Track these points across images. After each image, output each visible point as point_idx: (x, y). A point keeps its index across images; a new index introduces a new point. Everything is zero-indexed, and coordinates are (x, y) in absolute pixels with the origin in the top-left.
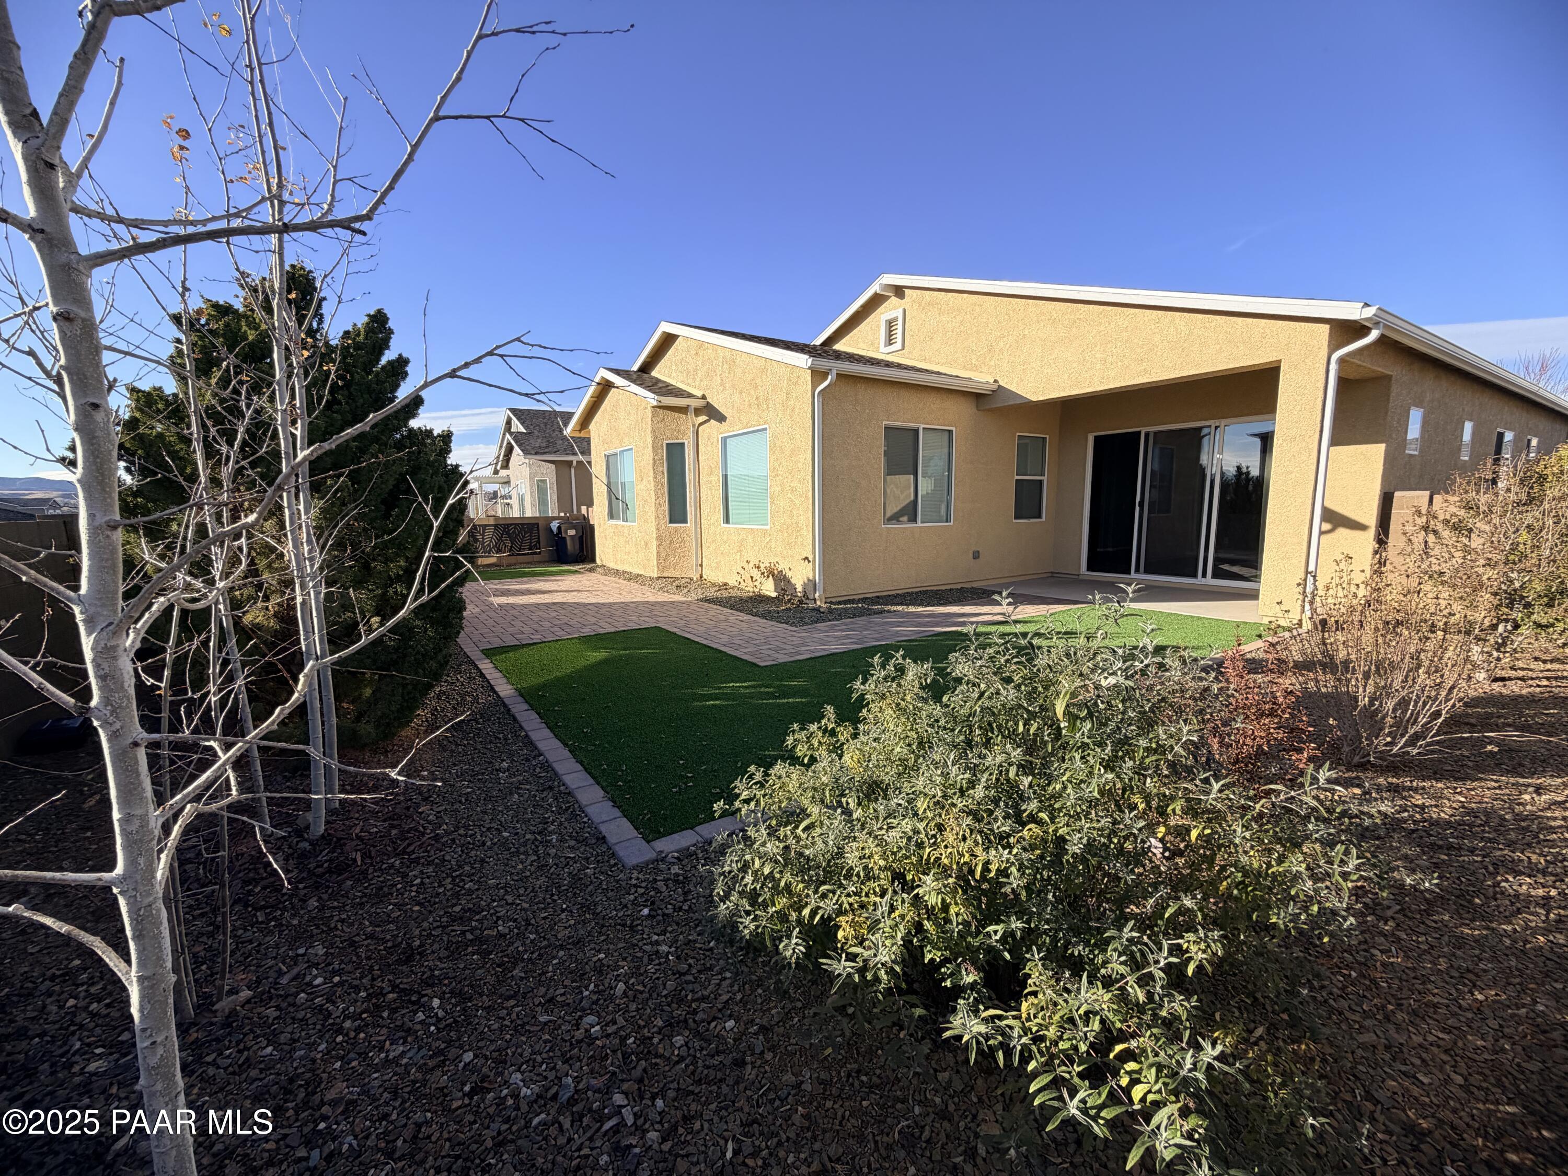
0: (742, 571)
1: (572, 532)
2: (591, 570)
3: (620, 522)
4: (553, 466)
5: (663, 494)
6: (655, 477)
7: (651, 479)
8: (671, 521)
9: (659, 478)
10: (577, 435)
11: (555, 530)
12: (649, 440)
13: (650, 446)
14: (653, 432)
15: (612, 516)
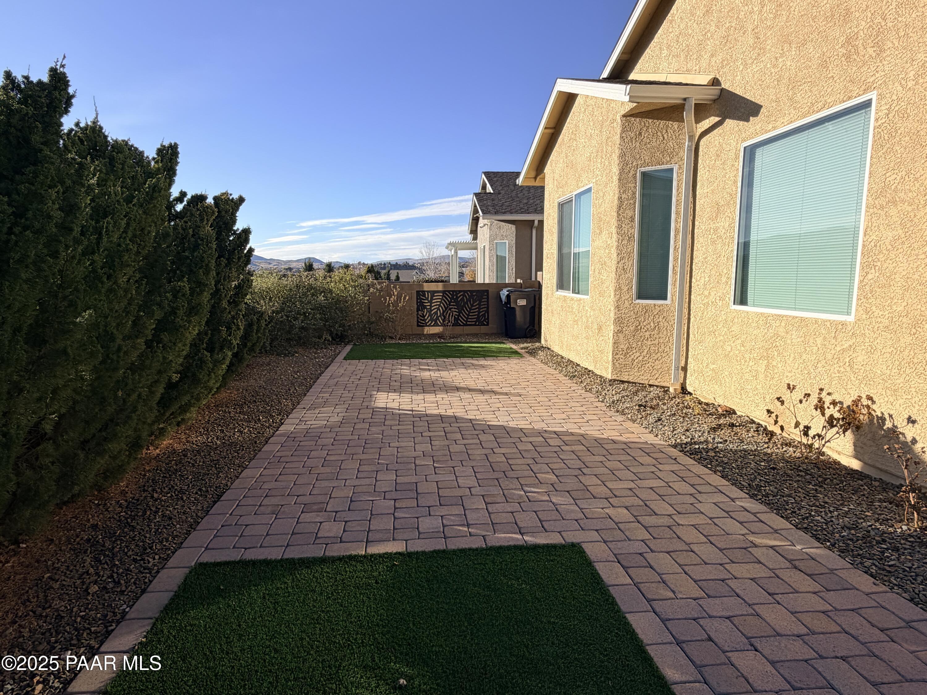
0: (776, 407)
1: (522, 302)
2: (532, 353)
3: (568, 294)
4: (513, 227)
5: (630, 253)
6: (619, 227)
7: (614, 230)
8: (640, 296)
9: (625, 228)
10: (531, 183)
11: (504, 298)
12: (615, 170)
13: (615, 178)
14: (622, 156)
15: (562, 285)
